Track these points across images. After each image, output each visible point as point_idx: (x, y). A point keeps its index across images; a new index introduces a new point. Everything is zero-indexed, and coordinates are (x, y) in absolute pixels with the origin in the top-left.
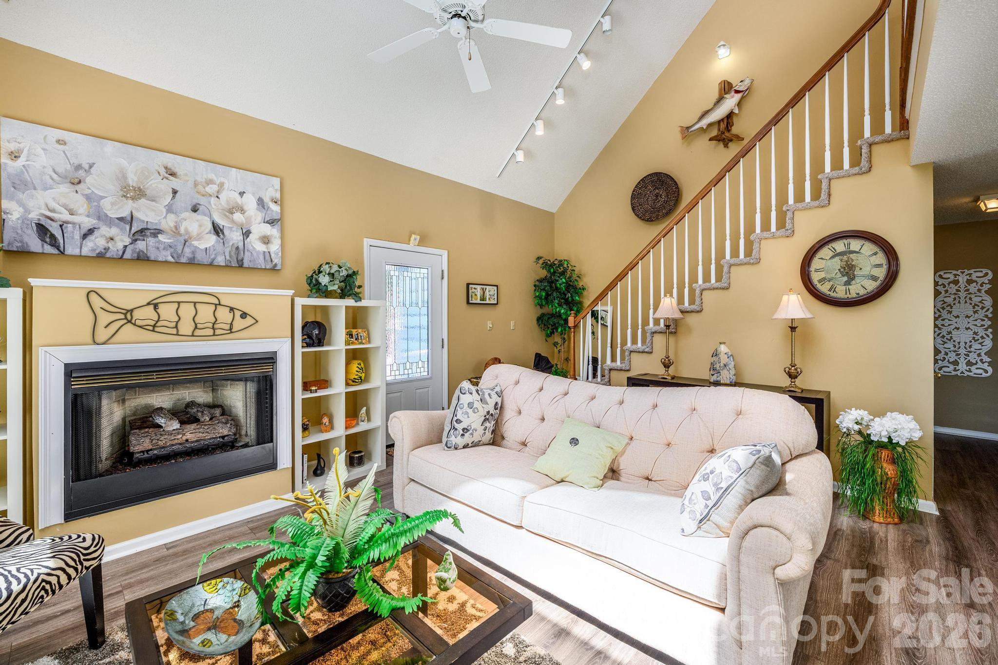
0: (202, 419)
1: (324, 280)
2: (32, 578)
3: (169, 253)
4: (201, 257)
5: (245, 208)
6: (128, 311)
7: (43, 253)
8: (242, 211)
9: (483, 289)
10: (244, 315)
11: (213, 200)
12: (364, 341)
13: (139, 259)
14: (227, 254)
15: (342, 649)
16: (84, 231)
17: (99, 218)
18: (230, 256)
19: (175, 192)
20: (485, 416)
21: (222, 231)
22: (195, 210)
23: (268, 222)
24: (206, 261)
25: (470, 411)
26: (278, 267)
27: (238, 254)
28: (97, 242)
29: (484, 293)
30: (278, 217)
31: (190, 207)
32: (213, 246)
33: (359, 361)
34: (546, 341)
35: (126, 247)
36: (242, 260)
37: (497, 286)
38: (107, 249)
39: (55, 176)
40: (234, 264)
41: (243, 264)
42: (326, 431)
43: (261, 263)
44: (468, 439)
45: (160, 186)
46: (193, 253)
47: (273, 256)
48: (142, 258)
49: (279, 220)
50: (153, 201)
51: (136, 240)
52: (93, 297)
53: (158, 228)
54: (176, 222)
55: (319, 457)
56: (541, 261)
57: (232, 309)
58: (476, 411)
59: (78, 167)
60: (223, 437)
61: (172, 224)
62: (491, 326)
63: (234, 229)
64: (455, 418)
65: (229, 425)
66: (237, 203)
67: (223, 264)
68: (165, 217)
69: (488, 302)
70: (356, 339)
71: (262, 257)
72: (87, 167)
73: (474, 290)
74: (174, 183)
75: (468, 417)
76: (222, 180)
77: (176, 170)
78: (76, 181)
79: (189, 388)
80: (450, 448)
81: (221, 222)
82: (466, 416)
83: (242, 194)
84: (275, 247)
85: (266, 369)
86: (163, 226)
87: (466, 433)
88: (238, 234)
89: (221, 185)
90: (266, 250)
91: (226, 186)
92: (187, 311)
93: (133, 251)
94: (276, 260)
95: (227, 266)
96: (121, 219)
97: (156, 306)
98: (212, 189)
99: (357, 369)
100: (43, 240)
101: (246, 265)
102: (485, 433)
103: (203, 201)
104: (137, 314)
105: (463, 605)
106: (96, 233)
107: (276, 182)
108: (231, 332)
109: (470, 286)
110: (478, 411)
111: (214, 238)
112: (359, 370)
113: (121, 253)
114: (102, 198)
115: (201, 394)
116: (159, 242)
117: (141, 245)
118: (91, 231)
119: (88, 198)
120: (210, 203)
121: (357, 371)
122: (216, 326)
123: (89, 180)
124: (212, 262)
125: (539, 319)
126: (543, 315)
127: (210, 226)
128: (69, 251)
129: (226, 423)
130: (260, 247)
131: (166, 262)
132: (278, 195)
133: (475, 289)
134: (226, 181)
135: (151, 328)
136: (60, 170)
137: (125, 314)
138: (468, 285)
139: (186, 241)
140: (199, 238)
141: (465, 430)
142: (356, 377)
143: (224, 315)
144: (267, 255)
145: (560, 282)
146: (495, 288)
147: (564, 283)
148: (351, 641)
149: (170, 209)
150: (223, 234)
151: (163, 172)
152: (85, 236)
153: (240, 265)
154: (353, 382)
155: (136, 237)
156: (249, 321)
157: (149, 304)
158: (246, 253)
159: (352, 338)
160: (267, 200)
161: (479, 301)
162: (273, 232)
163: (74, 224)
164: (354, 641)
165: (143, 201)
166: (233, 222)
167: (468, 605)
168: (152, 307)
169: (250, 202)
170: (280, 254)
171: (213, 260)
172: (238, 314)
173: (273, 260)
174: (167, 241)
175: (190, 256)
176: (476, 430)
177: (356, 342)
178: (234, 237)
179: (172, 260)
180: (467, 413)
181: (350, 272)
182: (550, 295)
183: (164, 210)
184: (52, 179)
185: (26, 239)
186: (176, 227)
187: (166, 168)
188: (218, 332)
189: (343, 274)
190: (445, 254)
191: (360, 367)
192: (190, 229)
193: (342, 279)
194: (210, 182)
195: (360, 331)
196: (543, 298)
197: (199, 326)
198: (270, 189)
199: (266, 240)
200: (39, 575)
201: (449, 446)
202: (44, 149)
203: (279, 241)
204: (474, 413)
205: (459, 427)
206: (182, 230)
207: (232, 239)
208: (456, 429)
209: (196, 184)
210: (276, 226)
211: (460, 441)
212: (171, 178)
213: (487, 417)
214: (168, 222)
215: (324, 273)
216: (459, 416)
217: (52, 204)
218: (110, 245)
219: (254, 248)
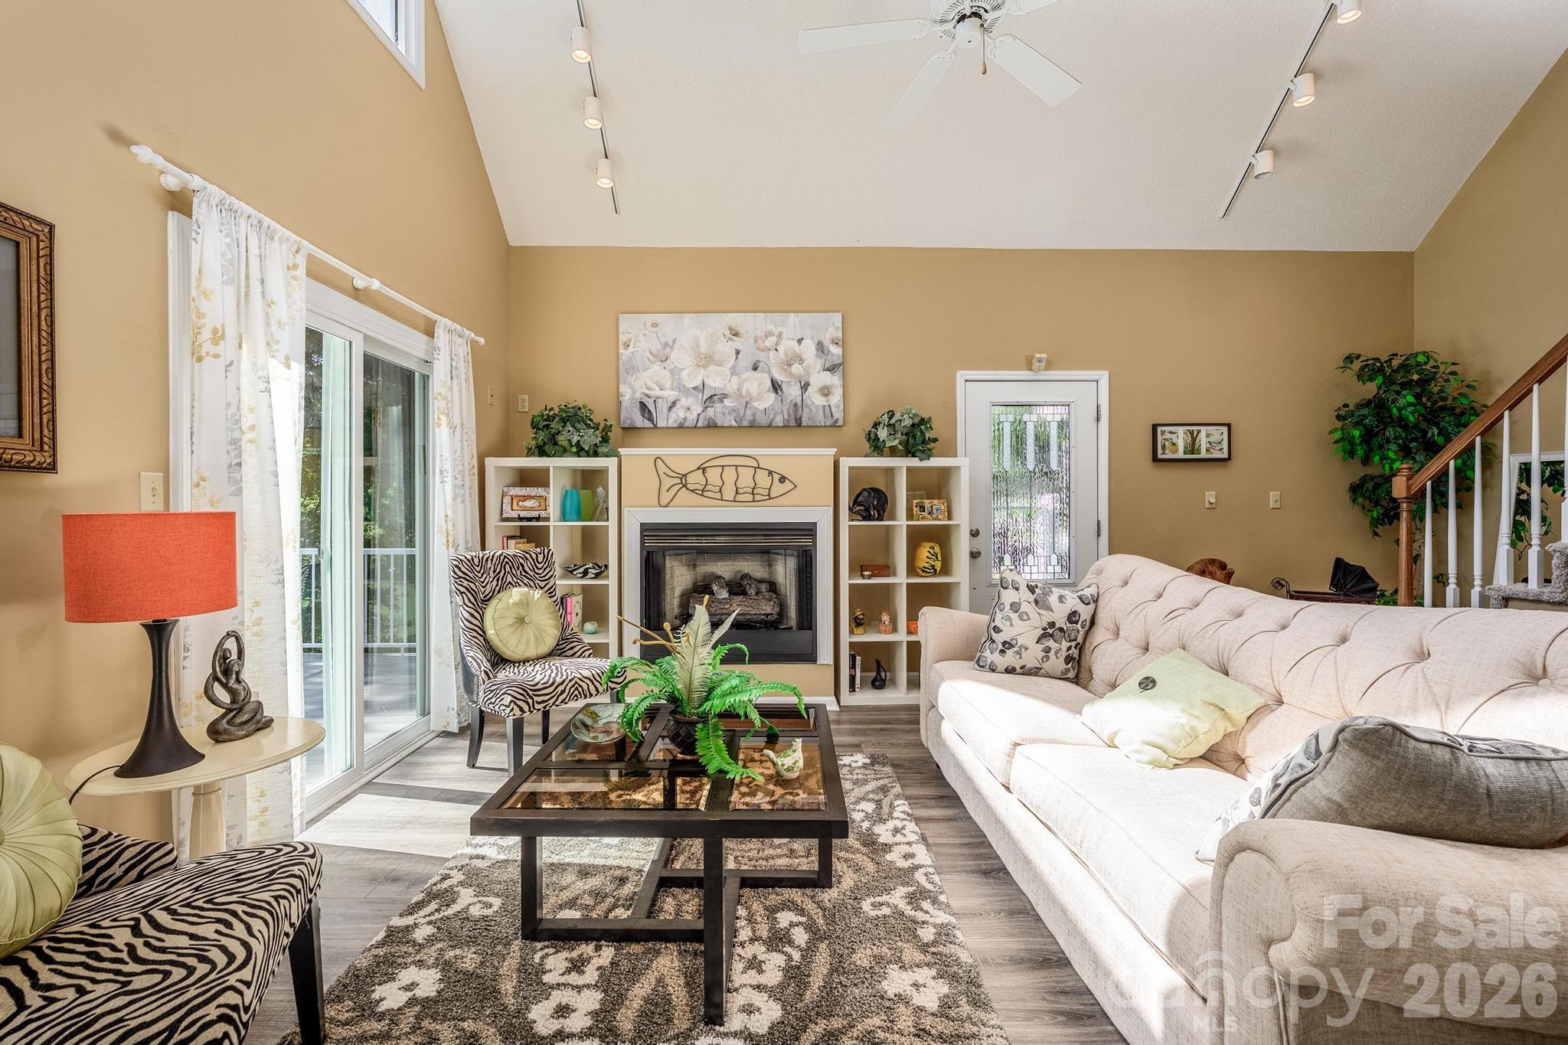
0: (749, 593)
1: (883, 433)
2: (570, 678)
3: (733, 416)
4: (762, 420)
5: (803, 357)
6: (683, 475)
7: (644, 428)
8: (801, 361)
9: (1192, 433)
10: (783, 479)
11: (772, 354)
12: (940, 517)
13: (709, 426)
14: (785, 413)
15: (762, 842)
16: (670, 404)
17: (680, 391)
18: (789, 416)
19: (738, 352)
20: (1045, 629)
21: (780, 387)
22: (755, 368)
23: (828, 370)
24: (765, 423)
25: (1014, 616)
26: (840, 423)
27: (796, 412)
28: (679, 414)
29: (1194, 440)
30: (838, 361)
31: (751, 366)
32: (772, 405)
33: (932, 544)
34: (1376, 534)
35: (699, 415)
36: (801, 418)
37: (1229, 426)
38: (685, 419)
39: (651, 357)
40: (792, 423)
41: (801, 423)
42: (886, 632)
43: (821, 420)
44: (1010, 659)
45: (725, 348)
46: (754, 415)
47: (833, 409)
48: (712, 426)
49: (840, 365)
50: (720, 365)
51: (706, 408)
52: (659, 463)
53: (725, 392)
54: (739, 384)
55: (879, 666)
56: (1357, 365)
57: (770, 473)
58: (1025, 618)
59: (666, 345)
60: (767, 615)
61: (735, 387)
62: (1213, 500)
63: (793, 383)
64: (993, 625)
65: (772, 603)
66: (795, 353)
67: (781, 424)
68: (730, 381)
69: (1203, 454)
70: (929, 513)
71: (821, 413)
72: (671, 343)
73: (1168, 436)
74: (738, 343)
75: (1011, 625)
76: (780, 329)
77: (738, 329)
78: (664, 358)
79: (747, 560)
80: (983, 667)
81: (779, 377)
82: (1008, 623)
83: (800, 341)
84: (836, 398)
85: (805, 542)
86: (729, 390)
87: (1008, 649)
88: (797, 388)
89: (780, 334)
90: (825, 404)
91: (784, 335)
92: (730, 475)
93: (705, 419)
94: (838, 415)
95: (785, 426)
96: (695, 388)
97: (704, 470)
98: (770, 342)
99: (928, 555)
100: (644, 416)
101: (804, 424)
102: (1048, 658)
103: (762, 357)
104: (690, 479)
105: (917, 867)
106: (678, 405)
107: (837, 318)
108: (770, 499)
109: (1160, 429)
110: (1029, 619)
111: (773, 395)
112: (930, 556)
113: (695, 422)
114: (682, 370)
115: (759, 568)
116: (725, 407)
117: (710, 412)
118: (674, 403)
119: (672, 372)
120: (769, 357)
121: (928, 557)
122: (756, 491)
123: (673, 355)
124: (771, 424)
125: (1355, 489)
126: (1364, 480)
127: (769, 383)
128: (661, 423)
129: (770, 600)
130: (819, 400)
131: (730, 427)
132: (840, 335)
133: (1170, 432)
134: (784, 330)
135: (700, 492)
136: (654, 351)
137: (681, 479)
138: (1155, 427)
139: (747, 403)
140: (759, 398)
141: (1007, 645)
142: (927, 565)
143: (763, 479)
144: (827, 409)
145: (1401, 402)
146: (1225, 429)
147: (1410, 404)
148: (775, 840)
149: (734, 372)
150: (781, 390)
151: (727, 333)
152: (670, 408)
153: (799, 424)
154: (924, 571)
155: (707, 404)
156: (788, 485)
157: (699, 468)
158: (805, 409)
159: (924, 511)
160: (827, 342)
161: (1180, 455)
162: (834, 380)
163: (663, 398)
164: (777, 841)
165: (712, 367)
166: (791, 375)
167: (922, 870)
168: (701, 471)
169: (809, 349)
170: (842, 406)
171: (772, 421)
172: (777, 477)
173: (834, 414)
174: (730, 405)
175: (751, 418)
176: (1026, 649)
177: (929, 517)
178: (792, 392)
179: (736, 425)
180: (1009, 619)
181: (916, 420)
182: (1377, 434)
183: (729, 373)
184: (649, 360)
185: (634, 416)
186: (738, 390)
187: (730, 329)
188: (758, 498)
189: (906, 423)
190: (1104, 377)
191: (932, 551)
192: (751, 390)
193: (905, 431)
194: (769, 334)
195: (936, 502)
196: (1358, 441)
197: (740, 491)
198: (831, 329)
199: (826, 392)
200: (575, 677)
201: (981, 664)
202: (644, 335)
203: (841, 391)
204: (1022, 620)
205: (999, 638)
206: (744, 392)
207: (790, 394)
208: (994, 641)
209: (756, 341)
210: (837, 373)
211: (1001, 662)
212: (734, 338)
213: (1050, 631)
214: (731, 387)
215: (882, 425)
216: (998, 623)
217: (650, 384)
218: (688, 415)
219: (813, 403)
